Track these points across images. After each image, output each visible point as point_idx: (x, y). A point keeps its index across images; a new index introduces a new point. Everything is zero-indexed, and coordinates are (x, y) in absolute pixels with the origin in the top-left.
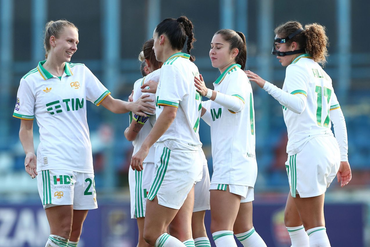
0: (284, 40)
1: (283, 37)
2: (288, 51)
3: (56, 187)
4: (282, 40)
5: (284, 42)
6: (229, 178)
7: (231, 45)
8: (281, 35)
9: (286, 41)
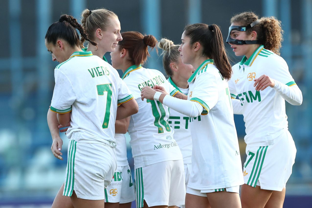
0: (245, 28)
1: (243, 25)
2: (246, 40)
3: (111, 185)
4: (243, 28)
5: (245, 30)
6: (224, 181)
7: (192, 39)
8: (242, 23)
9: (246, 29)
